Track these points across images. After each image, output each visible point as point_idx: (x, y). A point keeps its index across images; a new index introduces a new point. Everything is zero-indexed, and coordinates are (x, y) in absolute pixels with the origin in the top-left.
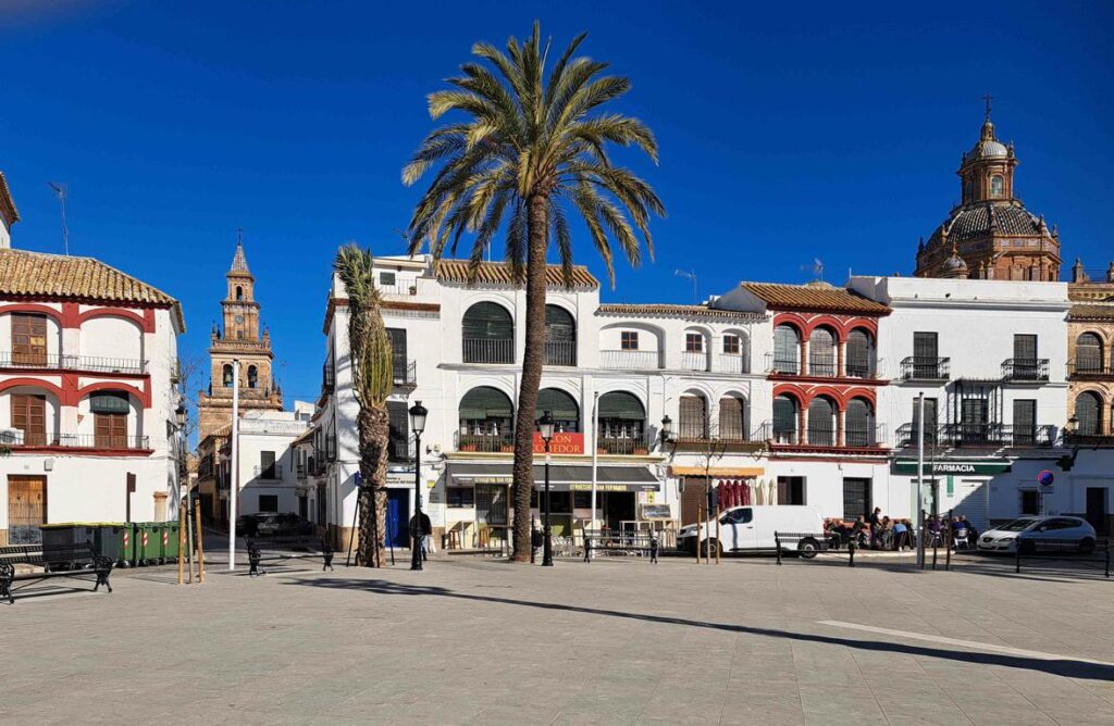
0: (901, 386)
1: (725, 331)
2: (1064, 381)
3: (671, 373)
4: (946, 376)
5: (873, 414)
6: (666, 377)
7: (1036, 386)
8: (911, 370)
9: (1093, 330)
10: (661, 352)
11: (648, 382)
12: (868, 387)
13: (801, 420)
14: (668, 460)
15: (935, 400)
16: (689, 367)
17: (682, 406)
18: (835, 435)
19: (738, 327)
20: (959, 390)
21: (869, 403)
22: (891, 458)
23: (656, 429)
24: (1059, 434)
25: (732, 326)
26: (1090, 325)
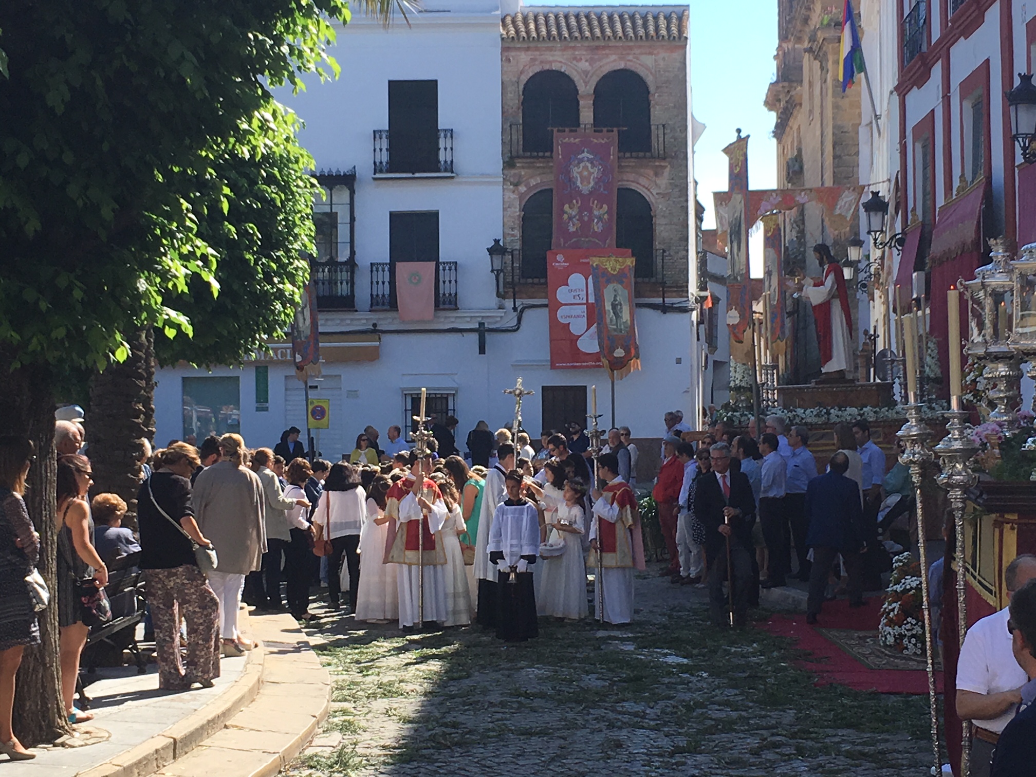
9: (555, 66)
26: (548, 56)
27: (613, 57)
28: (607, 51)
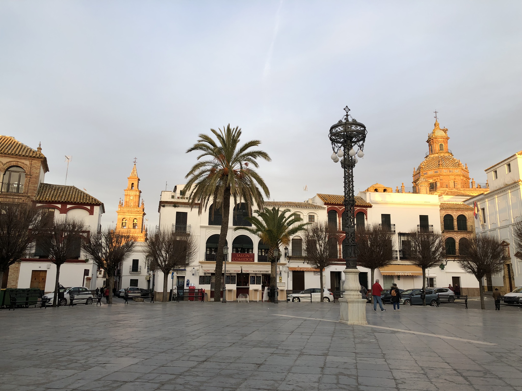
1: (309, 213)
4: (395, 231)
9: (449, 213)
13: (339, 248)
17: (293, 243)
19: (313, 212)
26: (448, 211)
27: (460, 212)
28: (459, 211)
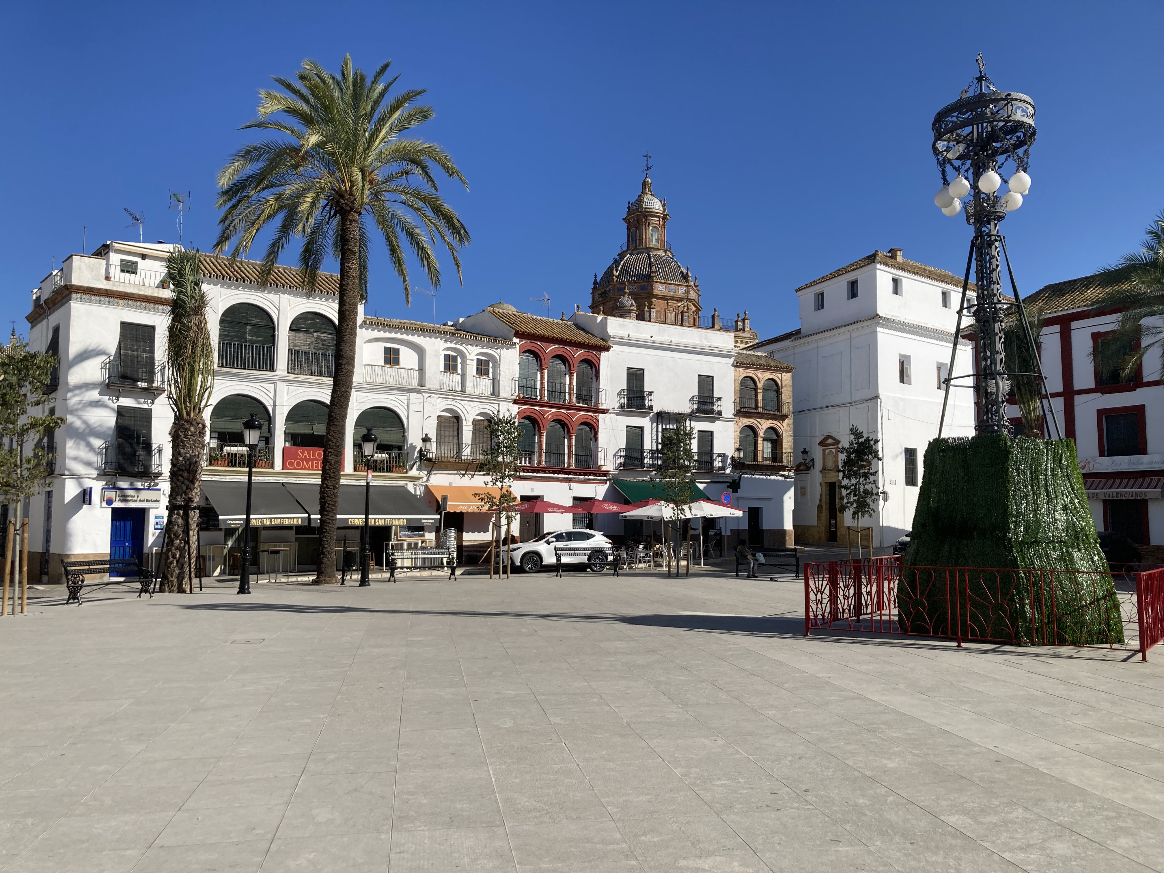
0: (617, 414)
1: (477, 355)
2: (731, 416)
3: (431, 392)
4: (651, 408)
5: (596, 439)
6: (426, 395)
7: (713, 420)
8: (625, 401)
9: (751, 375)
10: (421, 370)
11: (409, 399)
12: (592, 414)
13: (540, 442)
14: (425, 479)
15: (642, 428)
16: (446, 387)
17: (439, 425)
18: (566, 457)
19: (489, 351)
20: (660, 420)
21: (592, 428)
22: (609, 480)
23: (415, 447)
24: (729, 461)
25: (484, 350)
26: (748, 370)
27: (768, 373)
